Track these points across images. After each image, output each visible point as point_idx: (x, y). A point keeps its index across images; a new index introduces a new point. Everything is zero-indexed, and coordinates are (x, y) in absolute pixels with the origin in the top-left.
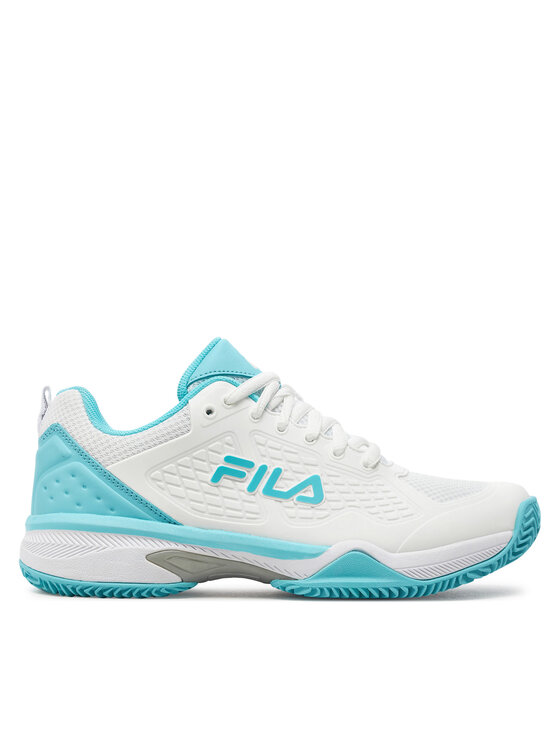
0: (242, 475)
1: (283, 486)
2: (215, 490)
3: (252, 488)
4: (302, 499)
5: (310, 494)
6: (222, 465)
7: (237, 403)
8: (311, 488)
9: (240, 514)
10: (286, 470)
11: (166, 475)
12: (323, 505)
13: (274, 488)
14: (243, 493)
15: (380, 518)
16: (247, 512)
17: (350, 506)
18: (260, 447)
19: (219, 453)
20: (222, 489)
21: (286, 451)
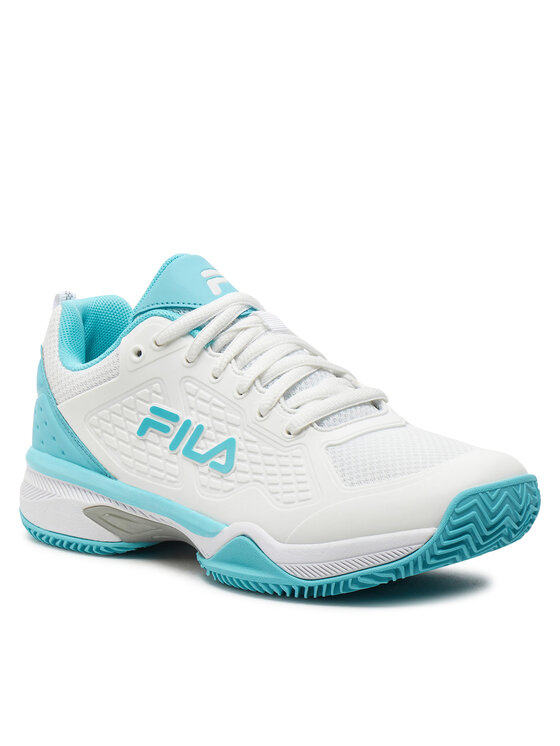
0: (165, 429)
1: (203, 447)
2: (142, 445)
3: (173, 446)
4: (215, 466)
5: (222, 461)
6: (148, 416)
7: (168, 344)
8: (225, 452)
9: (162, 475)
10: (209, 428)
11: (101, 421)
12: (232, 476)
13: (195, 450)
14: (166, 451)
15: (278, 500)
16: (169, 474)
17: (255, 481)
18: (190, 397)
19: (147, 402)
20: (149, 444)
21: (214, 405)
